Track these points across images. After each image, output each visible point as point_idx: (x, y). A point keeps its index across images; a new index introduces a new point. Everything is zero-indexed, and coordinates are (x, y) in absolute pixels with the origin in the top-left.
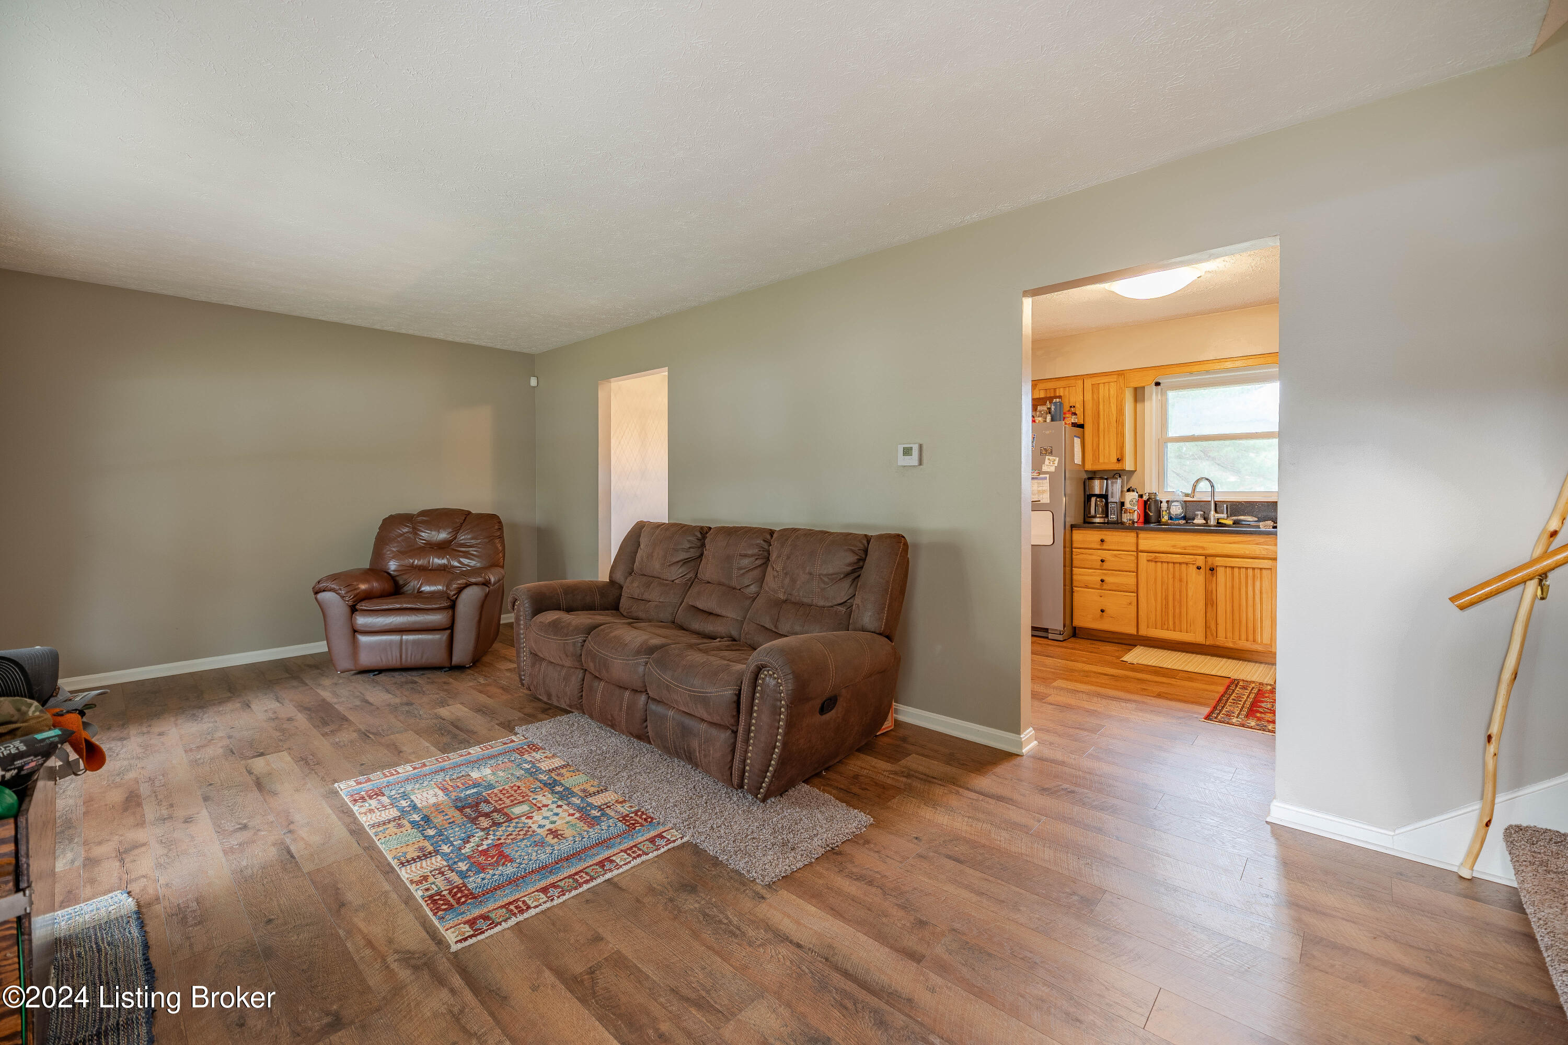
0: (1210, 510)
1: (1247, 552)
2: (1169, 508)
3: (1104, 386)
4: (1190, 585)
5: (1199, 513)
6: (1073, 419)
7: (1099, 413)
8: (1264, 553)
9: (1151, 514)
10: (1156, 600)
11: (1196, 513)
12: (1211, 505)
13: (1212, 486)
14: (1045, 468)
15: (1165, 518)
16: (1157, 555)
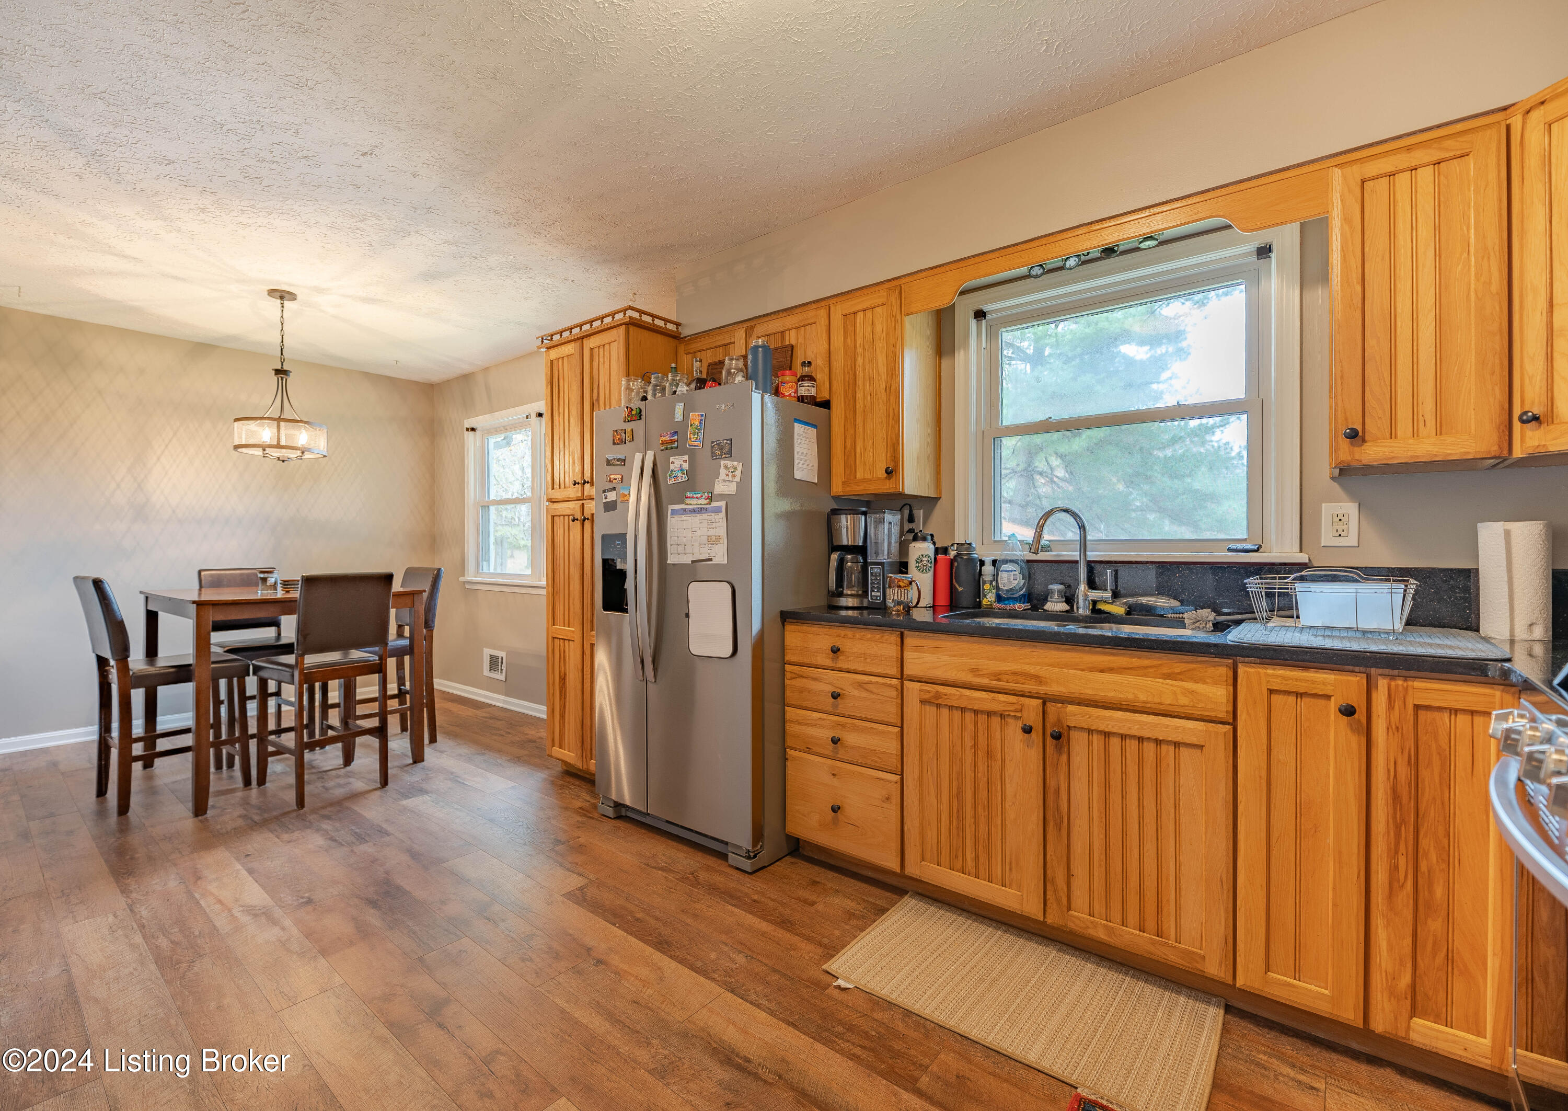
0: (1079, 583)
1: (1142, 697)
2: (996, 576)
3: (865, 315)
4: (1009, 770)
5: (1056, 587)
6: (806, 389)
7: (855, 375)
8: (1184, 701)
9: (960, 589)
10: (938, 796)
11: (1051, 587)
12: (1078, 569)
13: (1082, 528)
14: (719, 488)
15: (989, 598)
16: (941, 689)
